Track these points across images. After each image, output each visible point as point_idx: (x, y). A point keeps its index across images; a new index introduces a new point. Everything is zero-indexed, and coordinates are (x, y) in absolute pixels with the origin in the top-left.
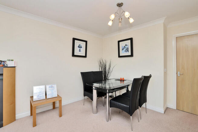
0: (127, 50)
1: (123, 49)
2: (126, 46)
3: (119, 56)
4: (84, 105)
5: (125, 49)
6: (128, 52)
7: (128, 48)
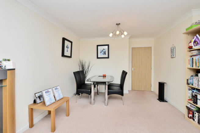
0: (105, 53)
1: (101, 52)
2: (104, 50)
3: (98, 58)
4: (76, 102)
5: (103, 52)
6: (105, 54)
7: (105, 52)
